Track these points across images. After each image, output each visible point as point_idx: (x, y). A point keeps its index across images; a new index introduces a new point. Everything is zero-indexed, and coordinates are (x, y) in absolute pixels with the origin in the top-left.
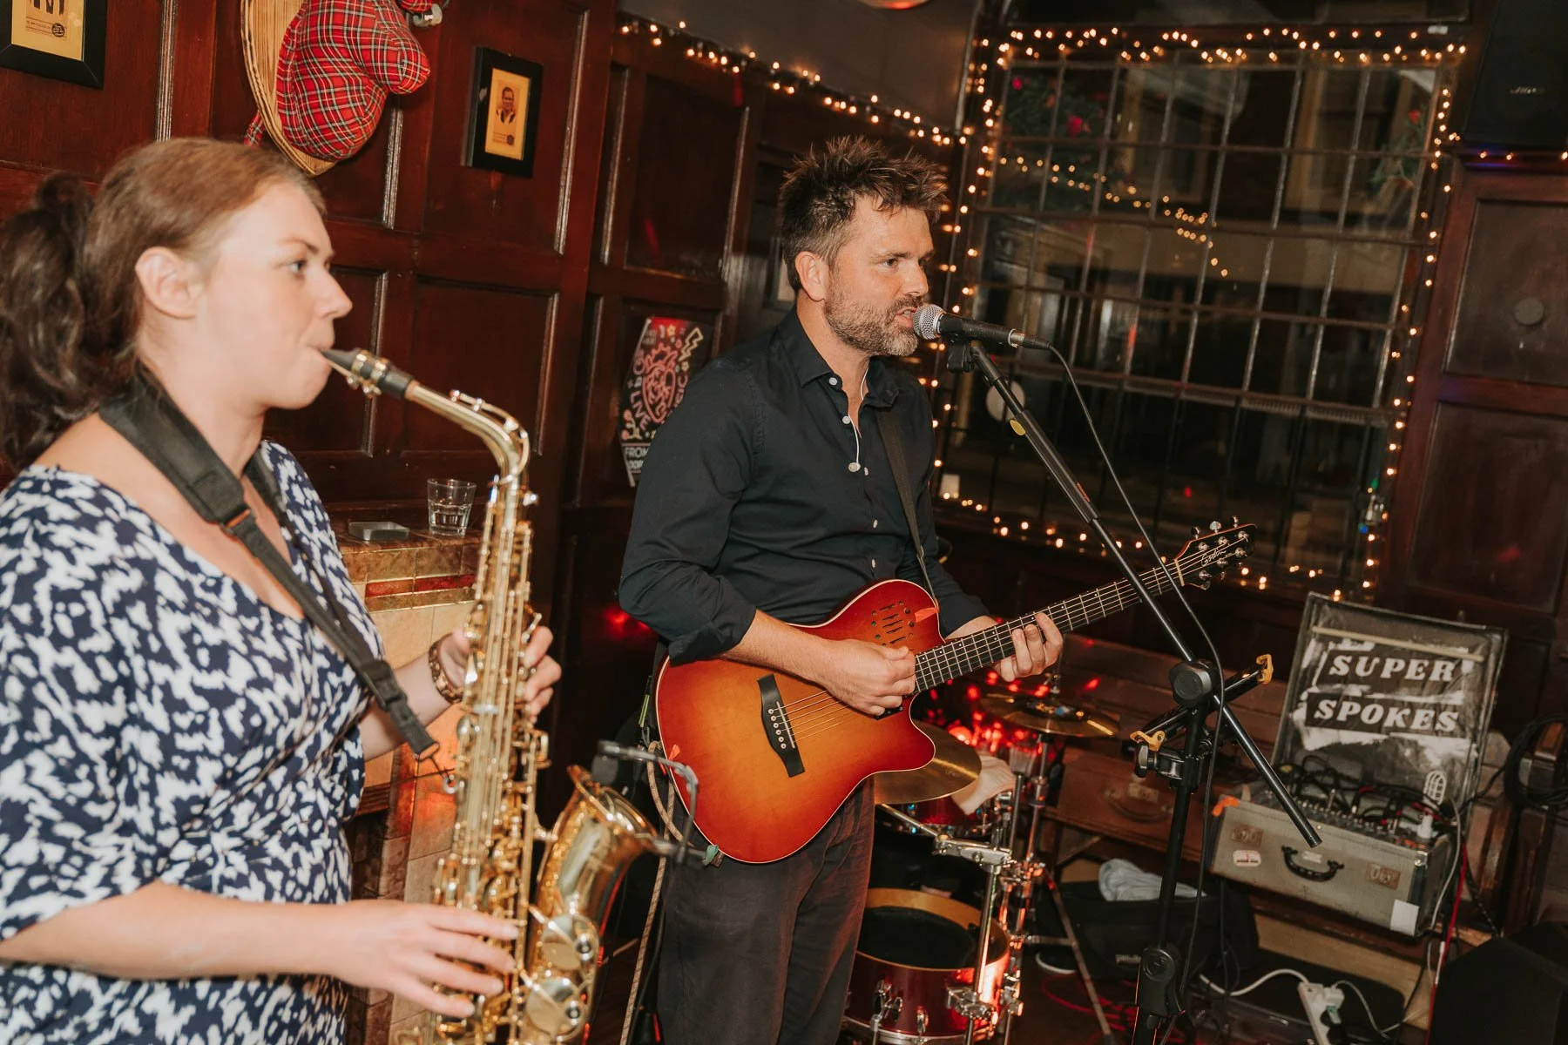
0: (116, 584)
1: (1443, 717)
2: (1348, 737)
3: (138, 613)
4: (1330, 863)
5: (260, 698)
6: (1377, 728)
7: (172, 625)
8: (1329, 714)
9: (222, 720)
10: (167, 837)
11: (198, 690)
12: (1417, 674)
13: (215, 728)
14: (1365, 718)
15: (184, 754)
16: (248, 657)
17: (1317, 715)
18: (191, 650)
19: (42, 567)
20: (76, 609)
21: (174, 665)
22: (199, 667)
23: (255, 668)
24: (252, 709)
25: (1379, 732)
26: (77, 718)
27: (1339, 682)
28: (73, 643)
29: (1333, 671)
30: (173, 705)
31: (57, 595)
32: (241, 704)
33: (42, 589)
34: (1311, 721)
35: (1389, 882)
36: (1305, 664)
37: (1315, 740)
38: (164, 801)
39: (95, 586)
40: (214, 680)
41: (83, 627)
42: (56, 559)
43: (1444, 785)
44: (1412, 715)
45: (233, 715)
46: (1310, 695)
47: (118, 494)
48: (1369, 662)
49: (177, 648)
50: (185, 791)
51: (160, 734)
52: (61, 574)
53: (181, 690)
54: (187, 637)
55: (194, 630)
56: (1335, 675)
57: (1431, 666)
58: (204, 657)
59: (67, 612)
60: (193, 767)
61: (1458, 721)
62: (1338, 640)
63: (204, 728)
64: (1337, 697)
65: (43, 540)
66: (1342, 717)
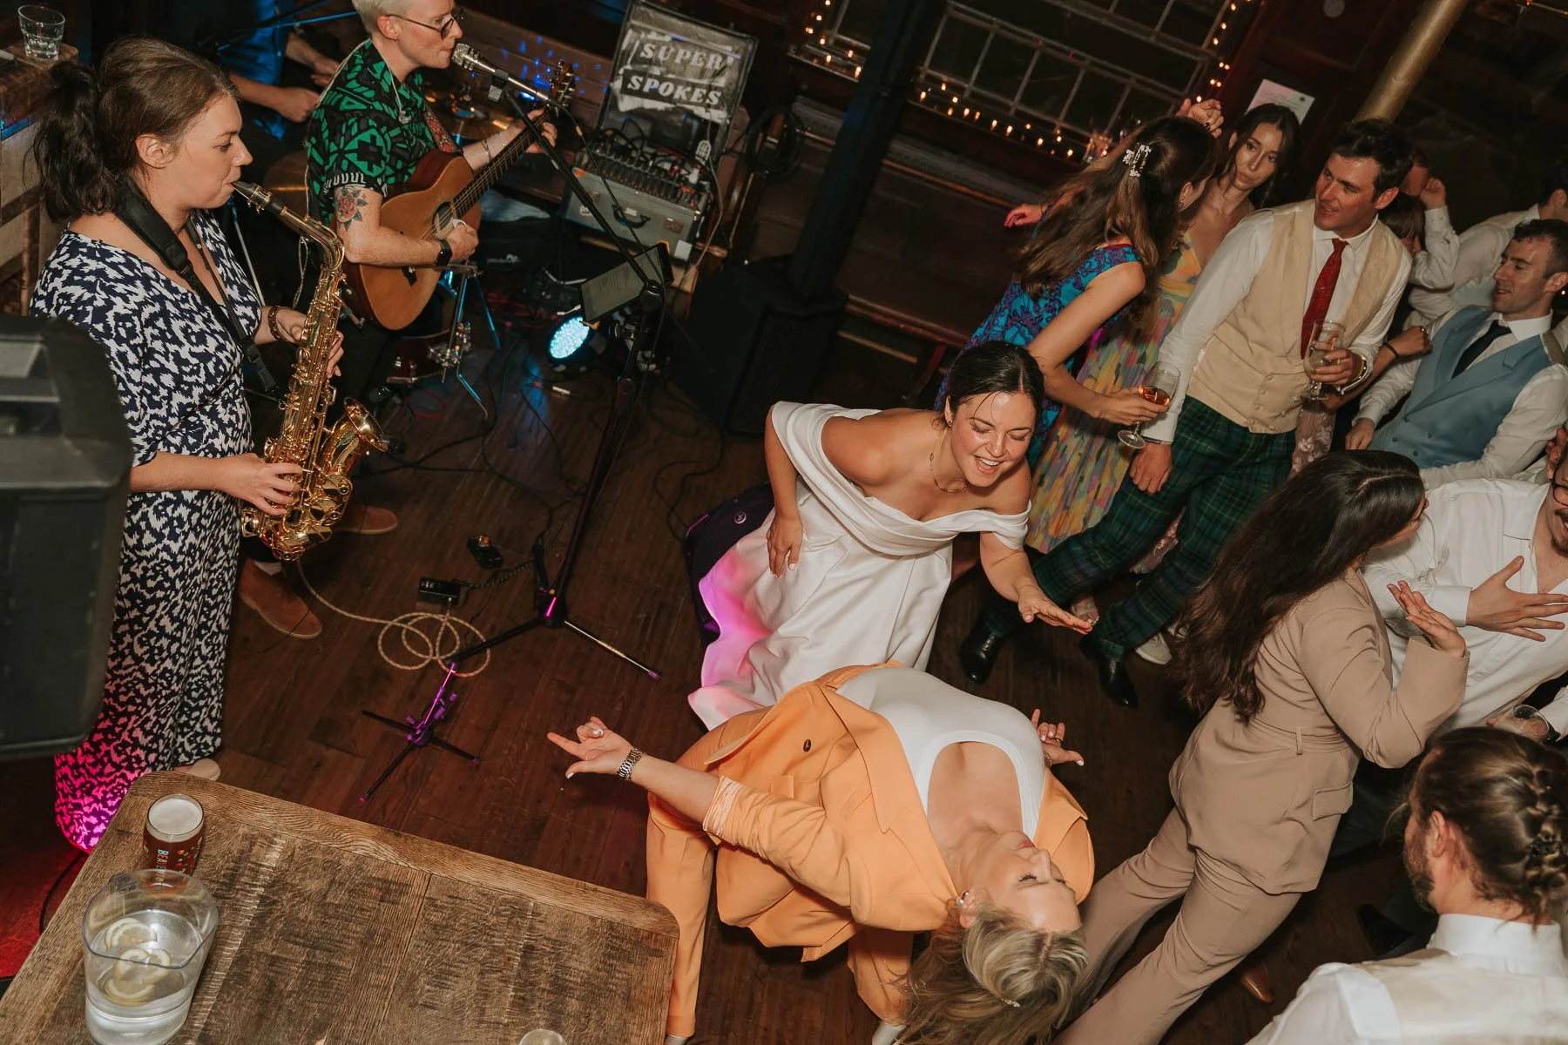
0: (148, 311)
1: (712, 95)
2: (649, 104)
3: (160, 323)
4: (642, 217)
5: (221, 355)
6: (669, 99)
7: (177, 325)
8: (637, 86)
9: (206, 368)
10: (173, 421)
11: (193, 354)
12: (698, 62)
13: (202, 372)
14: (661, 92)
15: (186, 383)
16: (212, 335)
17: (630, 86)
18: (187, 337)
19: (110, 305)
20: (129, 325)
21: (181, 344)
22: (192, 344)
23: (217, 340)
24: (219, 361)
25: (670, 102)
26: (128, 376)
27: (645, 63)
28: (127, 341)
29: (642, 55)
30: (179, 361)
31: (117, 317)
32: (214, 359)
33: (110, 314)
34: (626, 91)
35: (676, 229)
36: (624, 46)
37: (627, 104)
38: (174, 403)
39: (138, 313)
40: (201, 349)
41: (132, 333)
42: (118, 300)
43: (709, 151)
44: (692, 93)
45: (211, 365)
46: (626, 71)
47: (136, 257)
48: (668, 50)
49: (181, 336)
50: (185, 401)
51: (173, 374)
52: (120, 306)
53: (184, 354)
54: (184, 330)
55: (188, 326)
56: (643, 58)
57: (708, 56)
58: (193, 338)
59: (124, 326)
60: (191, 390)
61: (720, 98)
62: (648, 31)
63: (197, 373)
64: (645, 74)
65: (110, 291)
66: (646, 89)
